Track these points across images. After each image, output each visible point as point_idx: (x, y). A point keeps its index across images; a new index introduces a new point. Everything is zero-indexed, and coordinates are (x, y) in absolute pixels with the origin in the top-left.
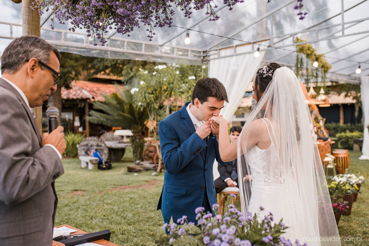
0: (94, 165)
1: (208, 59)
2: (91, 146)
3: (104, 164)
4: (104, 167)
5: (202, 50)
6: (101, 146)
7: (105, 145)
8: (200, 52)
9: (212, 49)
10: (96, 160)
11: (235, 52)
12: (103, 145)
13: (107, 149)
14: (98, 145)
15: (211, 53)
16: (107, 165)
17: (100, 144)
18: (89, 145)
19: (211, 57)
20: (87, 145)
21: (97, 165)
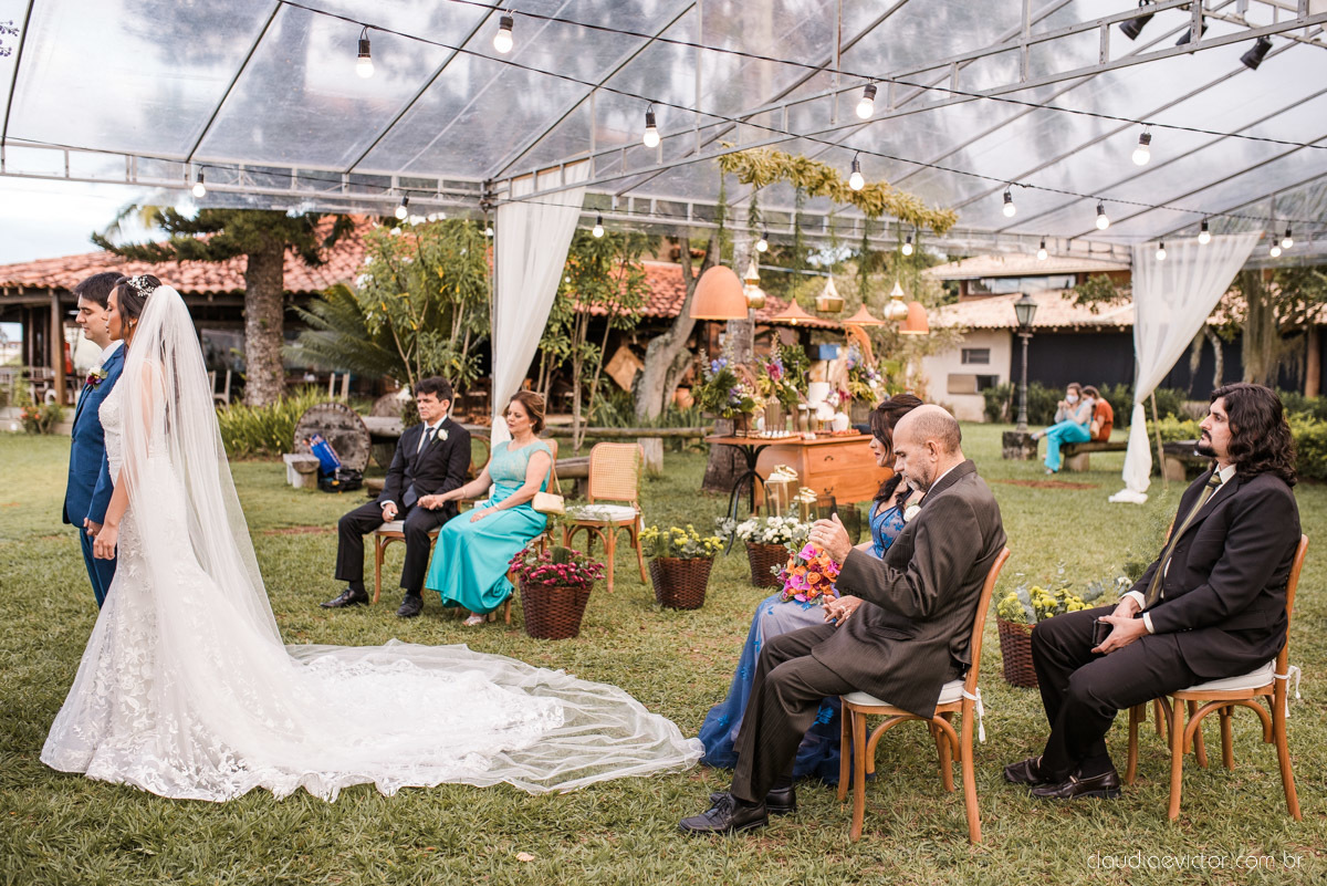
0: (306, 477)
1: (495, 203)
2: (328, 427)
3: (337, 476)
4: (336, 483)
5: (480, 179)
6: (352, 428)
7: (363, 425)
8: (477, 185)
9: (504, 176)
10: (312, 464)
11: (536, 187)
12: (357, 425)
13: (366, 437)
14: (343, 427)
15: (501, 186)
16: (347, 478)
17: (348, 422)
18: (323, 425)
19: (501, 197)
20: (317, 423)
21: (315, 477)
